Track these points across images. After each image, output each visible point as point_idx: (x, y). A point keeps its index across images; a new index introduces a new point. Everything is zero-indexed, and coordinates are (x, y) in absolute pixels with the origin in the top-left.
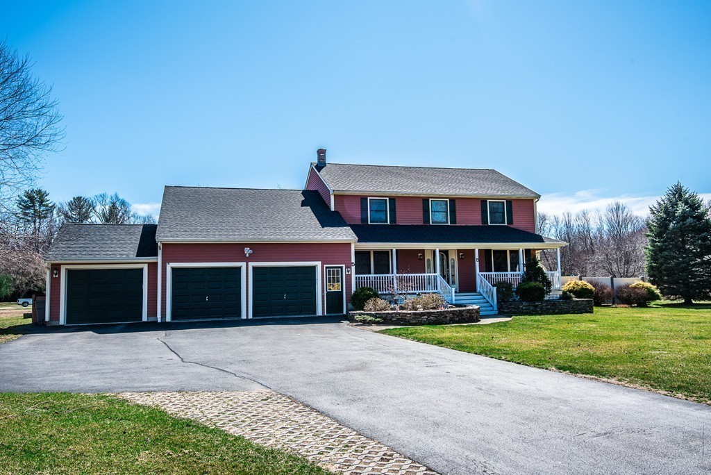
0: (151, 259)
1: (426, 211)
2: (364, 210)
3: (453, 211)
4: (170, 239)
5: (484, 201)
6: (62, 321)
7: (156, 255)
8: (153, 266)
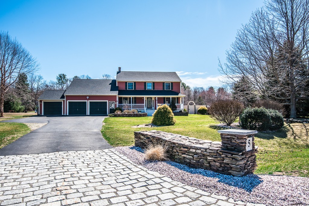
0: (63, 99)
1: (145, 86)
2: (126, 86)
3: (154, 86)
4: (67, 94)
5: (164, 83)
6: (43, 114)
7: (64, 98)
8: (64, 101)
